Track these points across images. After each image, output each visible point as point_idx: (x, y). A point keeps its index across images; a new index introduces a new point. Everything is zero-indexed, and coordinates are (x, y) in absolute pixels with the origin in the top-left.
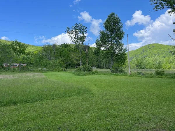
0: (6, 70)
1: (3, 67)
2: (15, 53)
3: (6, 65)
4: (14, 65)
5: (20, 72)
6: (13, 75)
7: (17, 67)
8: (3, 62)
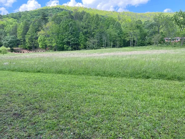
0: (167, 45)
1: (164, 42)
2: (178, 25)
3: (167, 40)
4: (175, 39)
5: (182, 47)
6: (174, 50)
7: (179, 41)
8: (165, 36)
